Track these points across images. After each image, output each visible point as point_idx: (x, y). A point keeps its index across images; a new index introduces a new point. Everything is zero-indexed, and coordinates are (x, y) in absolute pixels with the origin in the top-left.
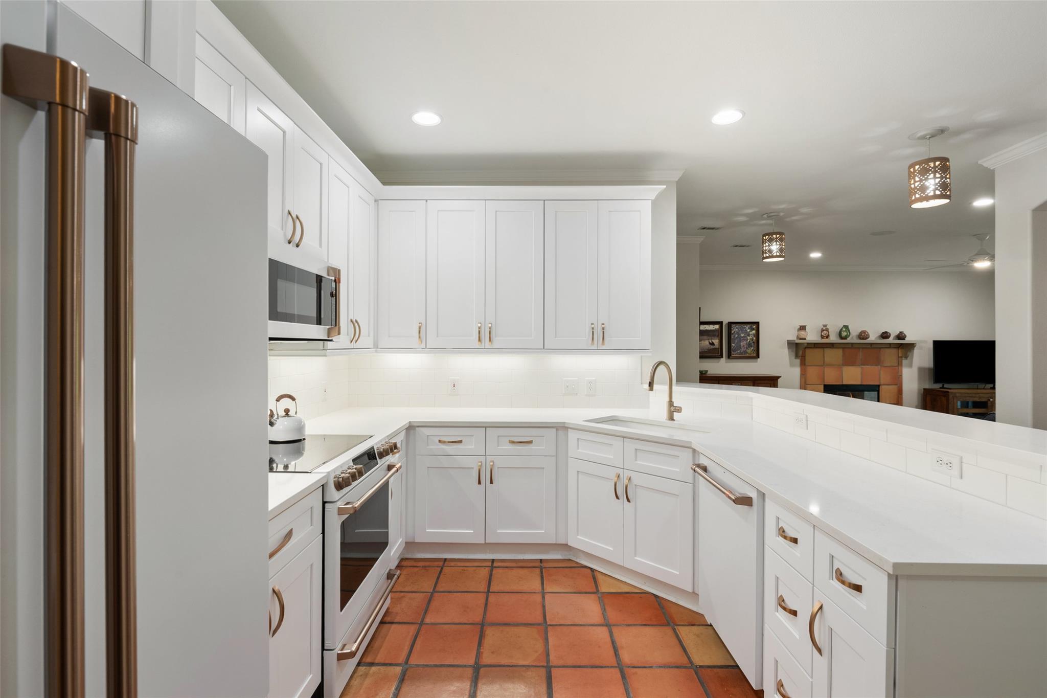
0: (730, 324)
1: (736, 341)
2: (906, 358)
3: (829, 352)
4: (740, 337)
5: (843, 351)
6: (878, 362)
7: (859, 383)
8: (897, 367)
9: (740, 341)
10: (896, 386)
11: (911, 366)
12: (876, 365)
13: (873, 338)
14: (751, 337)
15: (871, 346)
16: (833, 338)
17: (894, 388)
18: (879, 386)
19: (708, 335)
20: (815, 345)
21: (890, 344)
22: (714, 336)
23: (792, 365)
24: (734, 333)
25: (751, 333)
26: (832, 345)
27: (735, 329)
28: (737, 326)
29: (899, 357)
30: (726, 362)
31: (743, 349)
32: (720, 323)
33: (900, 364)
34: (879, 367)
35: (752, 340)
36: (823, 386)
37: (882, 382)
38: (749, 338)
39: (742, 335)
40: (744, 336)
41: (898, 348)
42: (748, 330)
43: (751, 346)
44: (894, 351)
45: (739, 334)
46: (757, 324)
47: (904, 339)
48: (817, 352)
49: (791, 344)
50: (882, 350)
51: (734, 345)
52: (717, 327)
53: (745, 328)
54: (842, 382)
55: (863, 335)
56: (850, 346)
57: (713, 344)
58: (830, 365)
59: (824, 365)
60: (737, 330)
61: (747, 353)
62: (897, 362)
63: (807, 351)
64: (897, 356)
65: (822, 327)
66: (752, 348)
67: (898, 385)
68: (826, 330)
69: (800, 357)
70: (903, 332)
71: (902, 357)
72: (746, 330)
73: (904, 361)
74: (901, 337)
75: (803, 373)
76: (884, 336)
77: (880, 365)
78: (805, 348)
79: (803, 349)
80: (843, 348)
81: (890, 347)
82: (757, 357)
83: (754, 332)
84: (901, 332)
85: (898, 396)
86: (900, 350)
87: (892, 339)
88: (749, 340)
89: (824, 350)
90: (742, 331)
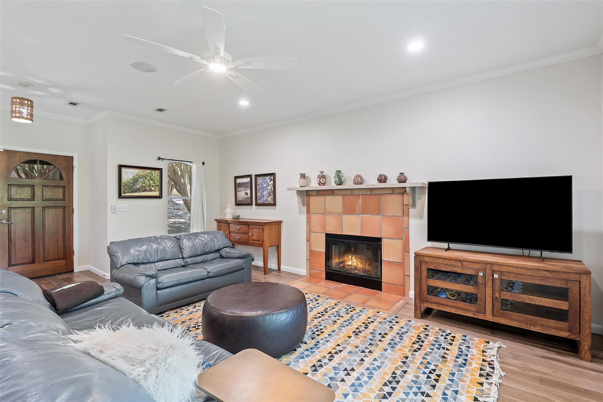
1: (261, 191)
2: (414, 206)
3: (329, 199)
4: (263, 188)
5: (343, 199)
6: (378, 211)
7: (358, 234)
8: (402, 217)
9: (263, 191)
10: (401, 241)
11: (421, 216)
12: (377, 215)
13: (372, 182)
15: (371, 192)
16: (332, 185)
17: (398, 243)
18: (380, 240)
19: (244, 187)
20: (319, 193)
21: (393, 189)
22: (247, 187)
23: (300, 213)
24: (259, 184)
25: (270, 183)
26: (332, 192)
28: (261, 178)
29: (403, 205)
30: (256, 210)
31: (265, 198)
32: (250, 176)
33: (405, 213)
34: (381, 216)
35: (271, 190)
36: (325, 234)
37: (383, 235)
38: (269, 188)
39: (265, 186)
40: (266, 187)
43: (271, 195)
44: (397, 198)
45: (262, 185)
46: (273, 174)
47: (406, 182)
48: (320, 199)
49: (298, 192)
51: (259, 194)
52: (249, 179)
53: (266, 179)
54: (342, 232)
55: (358, 180)
56: (349, 193)
57: (247, 194)
58: (331, 213)
59: (325, 213)
60: (261, 181)
61: (268, 201)
62: (401, 212)
63: (312, 198)
64: (402, 204)
65: (319, 173)
66: (271, 197)
67: (404, 240)
68: (324, 177)
69: (306, 205)
70: (403, 173)
71: (408, 205)
72: (267, 181)
73: (411, 210)
74: (402, 179)
75: (309, 221)
76: (382, 179)
77: (381, 215)
78: (309, 195)
79: (308, 197)
80: (344, 195)
81: (392, 193)
82: (274, 204)
83: (272, 182)
84: (400, 173)
85: (404, 253)
86: (404, 196)
87: (393, 182)
88: (269, 190)
89: (325, 197)
90: (264, 182)
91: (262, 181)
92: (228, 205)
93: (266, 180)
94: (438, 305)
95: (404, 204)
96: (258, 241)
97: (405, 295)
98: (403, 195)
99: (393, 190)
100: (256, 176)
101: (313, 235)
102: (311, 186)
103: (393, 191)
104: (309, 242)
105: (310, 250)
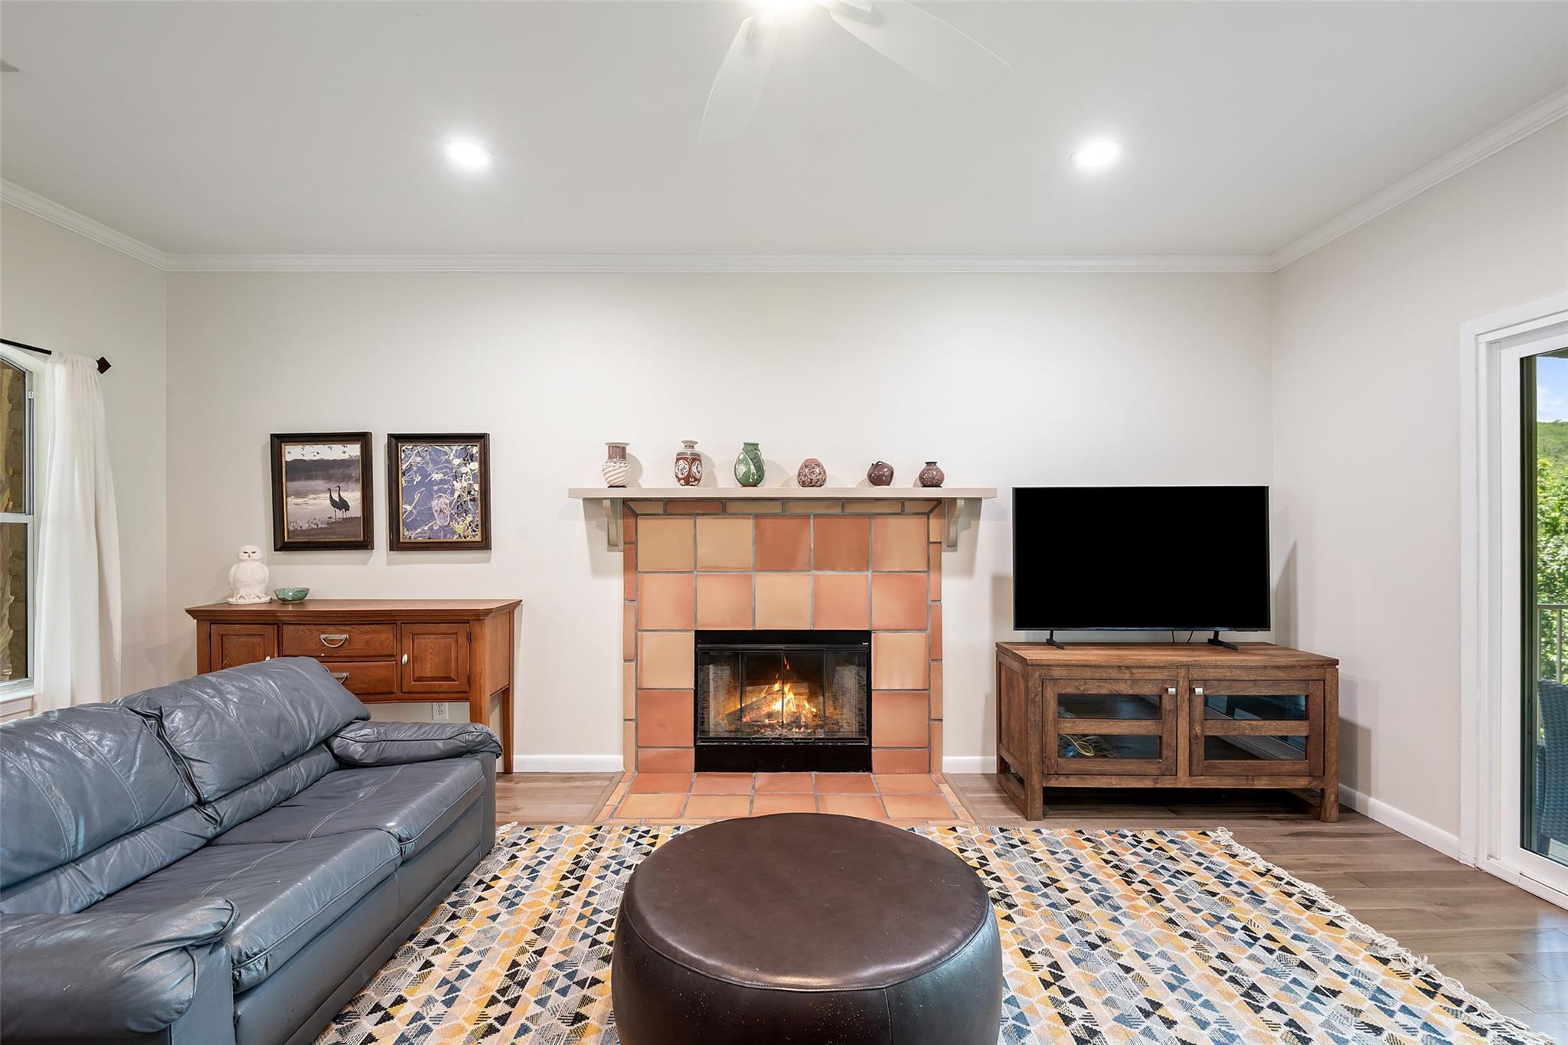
0: (397, 440)
1: (417, 497)
2: (953, 546)
3: (709, 527)
4: (427, 484)
5: (757, 527)
6: (862, 559)
7: (804, 624)
8: (926, 574)
9: (429, 496)
10: (923, 634)
11: (968, 569)
12: (859, 569)
13: (845, 481)
14: (465, 484)
15: (843, 508)
16: (723, 483)
17: (915, 641)
18: (866, 635)
19: (329, 478)
20: (671, 507)
21: (902, 501)
22: (346, 478)
23: (598, 570)
24: (409, 469)
25: (464, 470)
26: (718, 507)
27: (412, 456)
28: (420, 449)
29: (929, 543)
30: (389, 564)
31: (439, 522)
32: (363, 438)
33: (933, 564)
34: (869, 573)
35: (469, 493)
36: (694, 633)
37: (876, 622)
38: (457, 485)
39: (437, 477)
40: (442, 482)
41: (928, 515)
42: (457, 462)
43: (466, 512)
44: (912, 525)
45: (425, 475)
46: (481, 439)
47: (938, 485)
48: (677, 528)
49: (592, 503)
50: (878, 523)
51: (409, 508)
52: (354, 450)
53: (446, 453)
54: (754, 623)
55: (810, 474)
56: (777, 508)
57: (342, 505)
58: (713, 569)
59: (694, 569)
60: (419, 459)
61: (454, 532)
62: (924, 561)
63: (644, 524)
64: (924, 540)
65: (681, 448)
66: (469, 518)
67: (929, 631)
68: (696, 459)
69: (621, 546)
70: (935, 463)
71: (940, 543)
72: (448, 461)
73: (947, 557)
74: (930, 477)
75: (632, 597)
76: (880, 475)
77: (871, 570)
78: (636, 515)
79: (631, 521)
80: (757, 517)
81: (900, 512)
82: (485, 544)
83: (475, 466)
84: (927, 463)
85: (930, 665)
86: (931, 520)
87: (905, 484)
88: (457, 494)
89: (695, 522)
90: (435, 462)
91: (423, 458)
92: (249, 549)
93: (443, 458)
94: (1082, 778)
95: (931, 541)
96: (449, 679)
97: (933, 769)
98: (928, 518)
99: (903, 504)
100: (393, 440)
101: (649, 641)
102: (640, 486)
103: (902, 506)
104: (634, 664)
105: (638, 689)
